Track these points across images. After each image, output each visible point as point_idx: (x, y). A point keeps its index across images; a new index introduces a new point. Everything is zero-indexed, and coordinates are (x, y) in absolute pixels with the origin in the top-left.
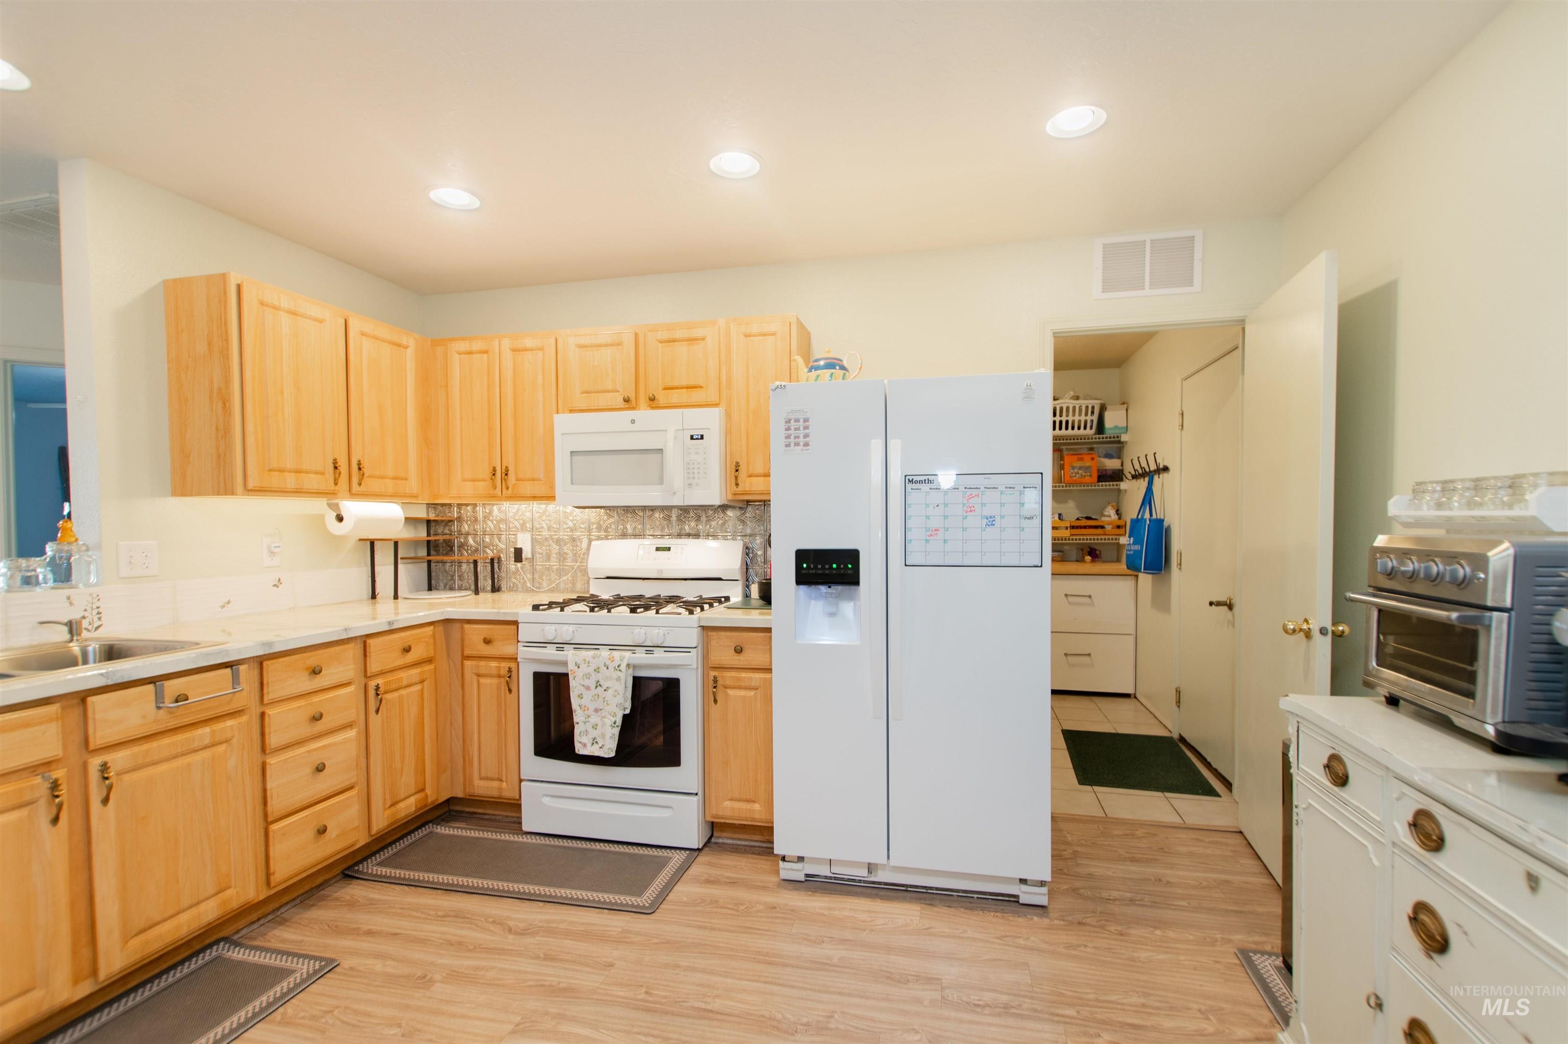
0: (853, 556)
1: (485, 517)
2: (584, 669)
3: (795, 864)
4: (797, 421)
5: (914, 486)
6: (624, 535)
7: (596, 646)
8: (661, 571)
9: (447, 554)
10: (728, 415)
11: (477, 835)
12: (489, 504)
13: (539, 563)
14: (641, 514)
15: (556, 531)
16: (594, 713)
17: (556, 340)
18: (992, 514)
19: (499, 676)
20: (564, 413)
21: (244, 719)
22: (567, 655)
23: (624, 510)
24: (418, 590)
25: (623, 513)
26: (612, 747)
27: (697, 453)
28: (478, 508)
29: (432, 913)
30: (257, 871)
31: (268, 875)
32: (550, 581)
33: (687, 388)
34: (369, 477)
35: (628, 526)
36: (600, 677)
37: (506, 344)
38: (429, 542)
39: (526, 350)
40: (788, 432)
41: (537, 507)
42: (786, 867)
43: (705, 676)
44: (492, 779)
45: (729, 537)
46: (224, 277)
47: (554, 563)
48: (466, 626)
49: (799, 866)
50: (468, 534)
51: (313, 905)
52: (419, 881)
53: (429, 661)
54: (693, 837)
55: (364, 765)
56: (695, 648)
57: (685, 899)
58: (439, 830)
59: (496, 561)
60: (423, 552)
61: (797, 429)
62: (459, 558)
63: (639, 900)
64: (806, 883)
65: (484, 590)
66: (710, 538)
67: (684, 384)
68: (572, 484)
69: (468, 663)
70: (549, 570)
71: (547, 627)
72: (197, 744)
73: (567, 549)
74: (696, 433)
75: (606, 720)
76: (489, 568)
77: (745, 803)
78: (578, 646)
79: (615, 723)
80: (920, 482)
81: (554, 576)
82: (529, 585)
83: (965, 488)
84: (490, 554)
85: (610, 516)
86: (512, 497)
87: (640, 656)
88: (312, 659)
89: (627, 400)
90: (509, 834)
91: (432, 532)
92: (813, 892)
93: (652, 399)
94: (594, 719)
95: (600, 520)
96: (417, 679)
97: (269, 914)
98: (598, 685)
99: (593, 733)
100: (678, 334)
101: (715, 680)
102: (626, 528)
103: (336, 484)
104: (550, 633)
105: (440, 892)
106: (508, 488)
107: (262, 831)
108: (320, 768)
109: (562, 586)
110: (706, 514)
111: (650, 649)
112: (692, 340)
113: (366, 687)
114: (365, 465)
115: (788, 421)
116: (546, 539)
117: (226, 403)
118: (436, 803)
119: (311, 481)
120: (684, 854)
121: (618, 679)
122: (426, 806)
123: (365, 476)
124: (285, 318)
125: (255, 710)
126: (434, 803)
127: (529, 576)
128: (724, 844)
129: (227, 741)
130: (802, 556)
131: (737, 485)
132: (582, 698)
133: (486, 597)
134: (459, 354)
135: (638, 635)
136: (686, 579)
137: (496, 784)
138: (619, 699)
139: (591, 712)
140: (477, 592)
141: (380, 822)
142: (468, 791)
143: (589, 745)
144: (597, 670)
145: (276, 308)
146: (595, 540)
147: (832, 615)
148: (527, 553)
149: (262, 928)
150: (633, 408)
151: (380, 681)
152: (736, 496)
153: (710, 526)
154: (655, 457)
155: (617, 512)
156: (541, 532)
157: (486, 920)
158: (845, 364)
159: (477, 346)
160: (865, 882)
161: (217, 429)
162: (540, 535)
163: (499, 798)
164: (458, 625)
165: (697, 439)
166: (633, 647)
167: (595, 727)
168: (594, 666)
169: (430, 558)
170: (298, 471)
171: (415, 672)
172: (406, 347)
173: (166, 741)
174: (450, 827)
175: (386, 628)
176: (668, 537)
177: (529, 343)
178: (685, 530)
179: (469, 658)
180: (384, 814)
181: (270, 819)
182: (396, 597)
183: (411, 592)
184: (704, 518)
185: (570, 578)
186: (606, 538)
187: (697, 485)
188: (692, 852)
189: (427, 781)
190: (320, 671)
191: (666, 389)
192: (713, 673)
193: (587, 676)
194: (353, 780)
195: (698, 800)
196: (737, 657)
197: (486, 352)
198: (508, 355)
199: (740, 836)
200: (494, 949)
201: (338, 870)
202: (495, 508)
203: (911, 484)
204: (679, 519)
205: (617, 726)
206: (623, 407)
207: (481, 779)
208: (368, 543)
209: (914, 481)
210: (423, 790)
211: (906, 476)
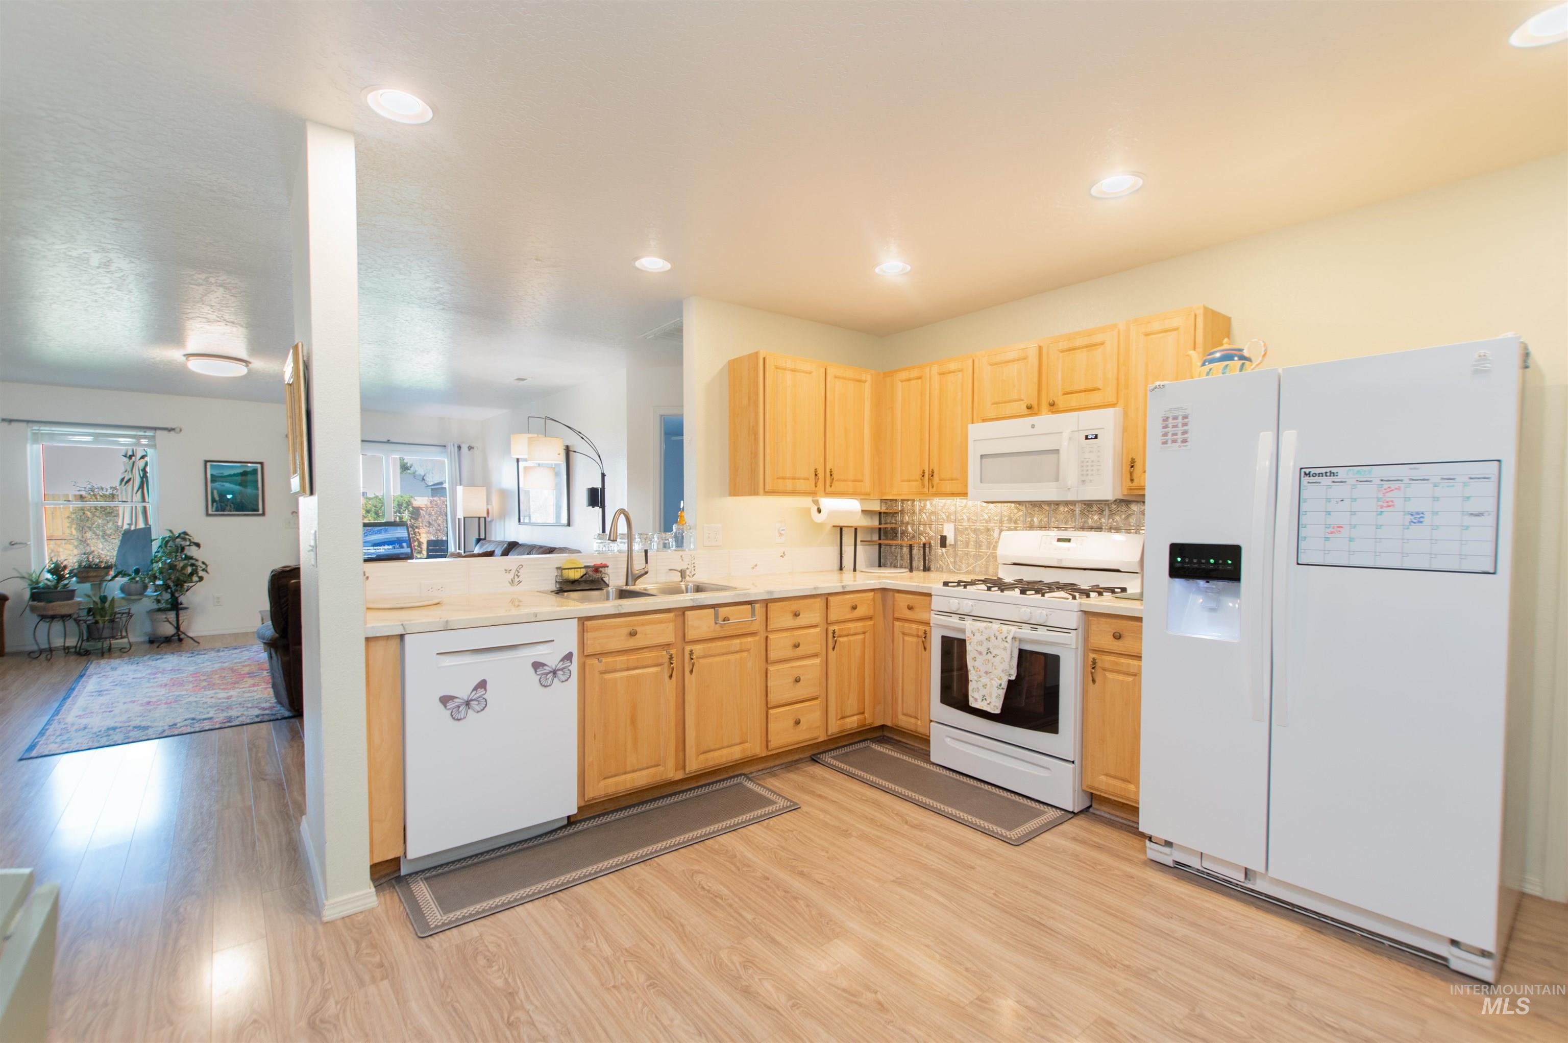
0: (1234, 552)
1: (920, 510)
2: (978, 637)
3: (1161, 847)
4: (1175, 418)
5: (1312, 479)
6: (1031, 527)
7: (991, 619)
8: (1061, 560)
9: (893, 539)
10: (1125, 413)
11: (898, 756)
12: (923, 500)
13: (961, 549)
14: (1046, 508)
15: (973, 522)
16: (984, 675)
17: (973, 361)
18: (1420, 510)
19: (918, 636)
20: (978, 422)
21: (757, 638)
22: (965, 625)
23: (1031, 505)
24: (872, 566)
25: (1031, 506)
26: (997, 705)
27: (1091, 452)
28: (915, 503)
29: (859, 796)
30: (761, 737)
31: (767, 742)
32: (968, 565)
33: (1085, 391)
34: (837, 481)
35: (1035, 520)
36: (990, 645)
37: (935, 369)
38: (880, 529)
39: (950, 372)
40: (1165, 430)
41: (959, 502)
42: (1153, 847)
43: (1085, 656)
44: (911, 716)
45: (1132, 531)
46: (757, 354)
47: (972, 550)
48: (897, 595)
49: (1167, 850)
50: (908, 523)
51: (792, 771)
52: (854, 774)
53: (870, 618)
54: (1069, 800)
55: (824, 685)
56: (1076, 629)
57: (1049, 845)
58: (874, 746)
59: (927, 546)
60: (876, 537)
61: (1175, 426)
62: (901, 542)
63: (1008, 833)
64: (1175, 869)
65: (918, 569)
66: (1113, 531)
67: (1083, 387)
68: (981, 482)
69: (897, 623)
70: (967, 555)
71: (952, 600)
72: (732, 649)
73: (982, 538)
74: (1091, 433)
75: (994, 682)
76: (922, 551)
77: (1120, 781)
78: (977, 618)
79: (1000, 685)
80: (1320, 475)
81: (971, 561)
82: (951, 567)
83: (1382, 480)
84: (924, 540)
85: (1019, 510)
86: (936, 494)
87: (1026, 632)
88: (796, 605)
89: (1029, 407)
90: (921, 761)
91: (883, 522)
92: (1178, 878)
93: (1052, 405)
94: (984, 680)
95: (1011, 513)
96: (860, 630)
97: (768, 768)
98: (989, 652)
99: (983, 692)
100: (1079, 342)
101: (1094, 662)
102: (1032, 520)
103: (816, 486)
104: (954, 605)
105: (866, 785)
106: (933, 487)
107: (765, 713)
108: (797, 680)
109: (977, 569)
110: (1109, 508)
111: (1035, 626)
112: (1090, 346)
113: (827, 630)
114: (834, 472)
115: (1166, 419)
116: (966, 529)
117: (756, 435)
118: (872, 726)
119: (802, 485)
120: (1059, 813)
121: (1005, 649)
122: (864, 725)
123: (835, 479)
124: (789, 374)
125: (763, 634)
126: (870, 725)
127: (952, 560)
128: (1100, 815)
129: (748, 650)
130: (1176, 550)
131: (1132, 480)
132: (975, 661)
133: (918, 575)
134: (902, 381)
135: (1023, 613)
136: (1085, 569)
137: (913, 720)
138: (1006, 666)
139: (982, 673)
140: (911, 570)
141: (834, 727)
142: (894, 722)
143: (979, 700)
144: (988, 639)
145: (784, 369)
146: (1006, 530)
147: (1213, 610)
148: (950, 540)
149: (764, 776)
150: (1036, 414)
151: (836, 627)
152: (1132, 491)
153: (1113, 520)
154: (1053, 457)
155: (1026, 506)
156: (962, 522)
157: (892, 811)
158: (1246, 353)
159: (914, 373)
160: (1242, 887)
161: (751, 453)
162: (961, 525)
163: (915, 732)
164: (891, 593)
165: (1092, 438)
166: (1020, 623)
167: (985, 686)
168: (987, 636)
169: (880, 542)
170: (794, 479)
171: (860, 624)
172: (865, 382)
173: (719, 643)
174: (881, 746)
175: (841, 590)
176: (1071, 529)
177: (952, 366)
178: (1088, 523)
179: (898, 619)
180: (836, 723)
181: (769, 706)
182: (855, 570)
183: (867, 567)
184: (1107, 512)
185: (984, 563)
186: (1015, 529)
187: (1091, 481)
188: (1067, 813)
189: (866, 707)
190: (799, 615)
191: (1065, 394)
192: (1092, 655)
193: (980, 643)
194: (818, 693)
195: (1074, 769)
196: (1116, 643)
197: (920, 378)
198: (936, 378)
199: (1118, 813)
200: (893, 830)
201: (808, 754)
202: (928, 503)
203: (1307, 478)
204: (1082, 513)
205: (1002, 688)
206: (1026, 413)
207: (904, 714)
208: (839, 528)
209: (1311, 473)
210: (863, 713)
211: (1301, 469)
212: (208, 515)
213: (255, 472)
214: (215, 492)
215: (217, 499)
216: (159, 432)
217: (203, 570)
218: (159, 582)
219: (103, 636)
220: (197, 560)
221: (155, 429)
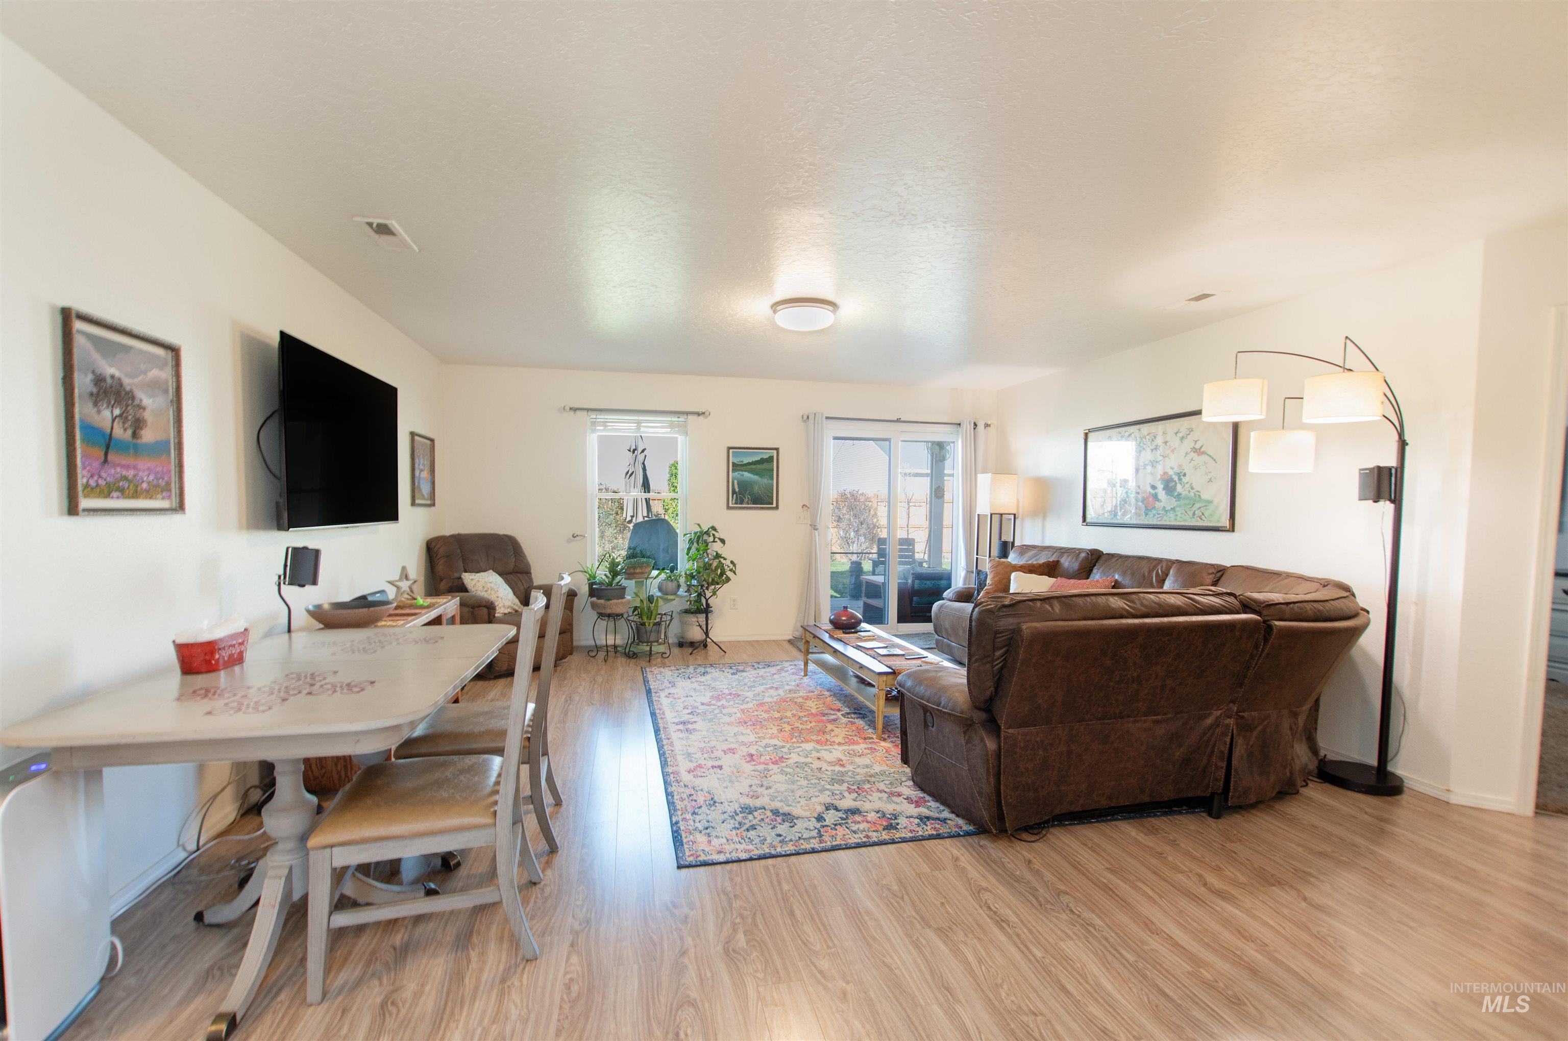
212: (728, 508)
213: (770, 459)
214: (736, 482)
215: (737, 490)
216: (690, 417)
217: (731, 570)
218: (694, 582)
219: (651, 640)
220: (725, 559)
221: (687, 413)
